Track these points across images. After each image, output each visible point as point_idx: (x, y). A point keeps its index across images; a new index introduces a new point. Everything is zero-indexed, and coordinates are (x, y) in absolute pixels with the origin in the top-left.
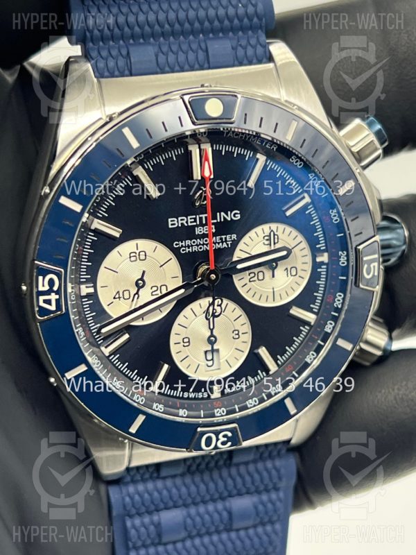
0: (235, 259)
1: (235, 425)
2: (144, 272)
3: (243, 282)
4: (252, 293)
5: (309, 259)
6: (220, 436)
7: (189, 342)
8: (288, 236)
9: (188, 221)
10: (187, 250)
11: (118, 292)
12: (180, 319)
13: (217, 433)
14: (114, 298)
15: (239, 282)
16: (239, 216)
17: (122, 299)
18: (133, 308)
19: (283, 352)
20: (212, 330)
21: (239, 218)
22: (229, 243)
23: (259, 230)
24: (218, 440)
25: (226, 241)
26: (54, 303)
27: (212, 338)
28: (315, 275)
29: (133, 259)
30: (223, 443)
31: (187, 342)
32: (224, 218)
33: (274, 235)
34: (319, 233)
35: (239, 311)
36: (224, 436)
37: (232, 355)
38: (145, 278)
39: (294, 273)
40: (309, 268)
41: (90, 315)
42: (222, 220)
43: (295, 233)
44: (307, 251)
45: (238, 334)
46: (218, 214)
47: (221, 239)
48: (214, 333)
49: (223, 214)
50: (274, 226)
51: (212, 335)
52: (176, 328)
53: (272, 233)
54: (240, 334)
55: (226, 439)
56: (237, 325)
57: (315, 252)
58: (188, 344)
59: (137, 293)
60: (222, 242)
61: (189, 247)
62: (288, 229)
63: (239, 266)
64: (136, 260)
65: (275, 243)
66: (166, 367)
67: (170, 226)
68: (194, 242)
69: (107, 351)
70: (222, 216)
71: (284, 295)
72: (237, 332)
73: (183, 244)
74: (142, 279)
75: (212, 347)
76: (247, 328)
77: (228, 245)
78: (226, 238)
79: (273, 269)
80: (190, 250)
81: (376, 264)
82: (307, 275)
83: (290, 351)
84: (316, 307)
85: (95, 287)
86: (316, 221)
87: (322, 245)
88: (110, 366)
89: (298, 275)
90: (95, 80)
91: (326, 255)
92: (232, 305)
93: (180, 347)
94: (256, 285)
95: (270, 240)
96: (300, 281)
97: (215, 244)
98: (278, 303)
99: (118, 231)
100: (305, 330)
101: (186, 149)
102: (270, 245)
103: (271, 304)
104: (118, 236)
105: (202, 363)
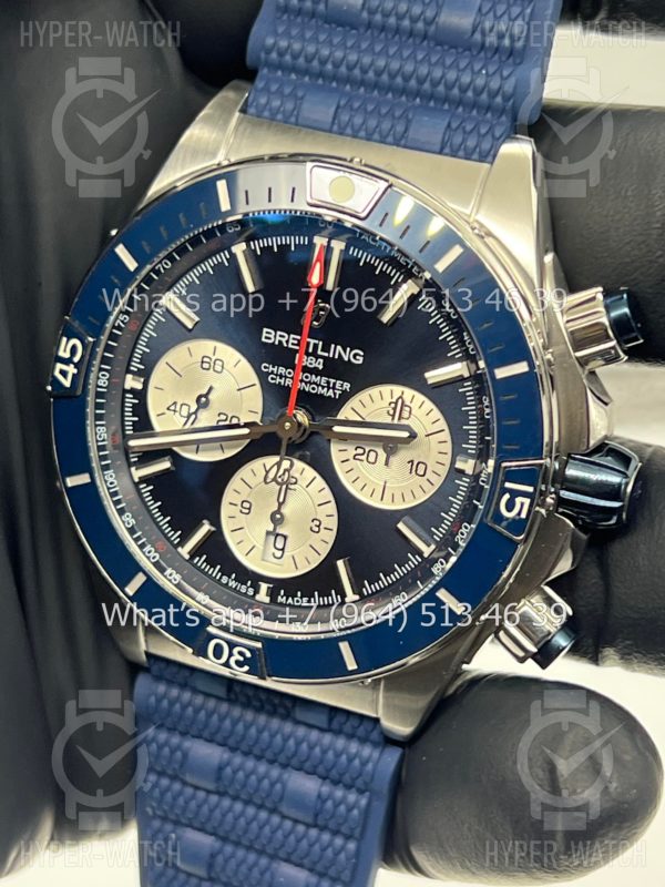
0: (341, 416)
1: (259, 645)
2: (211, 389)
4: (353, 475)
5: (447, 460)
6: (236, 650)
7: (249, 509)
8: (423, 414)
9: (289, 340)
10: (278, 380)
11: (175, 403)
12: (245, 472)
13: (232, 645)
14: (168, 409)
15: (338, 453)
16: (361, 359)
18: (187, 427)
19: (374, 579)
20: (280, 505)
21: (361, 362)
22: (338, 392)
23: (386, 389)
24: (231, 655)
25: (334, 388)
26: (70, 377)
27: (278, 516)
28: (447, 488)
29: (206, 366)
30: (239, 663)
31: (246, 507)
32: (340, 354)
33: (403, 402)
34: (472, 427)
35: (328, 495)
36: (241, 653)
37: (301, 558)
38: (210, 397)
39: (421, 472)
40: (443, 471)
41: (130, 419)
42: (336, 357)
43: (437, 414)
44: (448, 447)
45: (318, 526)
46: (333, 346)
47: (328, 383)
48: (284, 510)
49: (339, 348)
50: (409, 393)
52: (235, 483)
53: (400, 401)
54: (322, 527)
55: (241, 659)
56: (321, 513)
57: (457, 451)
58: (247, 511)
59: (195, 413)
60: (329, 388)
61: (281, 376)
62: (429, 405)
63: (337, 429)
64: (208, 369)
65: (399, 419)
66: (206, 528)
67: (264, 340)
68: (290, 373)
69: (137, 474)
70: (337, 351)
71: (398, 497)
72: (318, 523)
73: (275, 370)
74: (206, 396)
75: (275, 529)
76: (333, 523)
77: (335, 394)
78: (334, 384)
79: (390, 452)
80: (282, 381)
81: (527, 501)
82: (438, 482)
83: (384, 581)
84: (438, 534)
85: (146, 384)
86: (470, 408)
87: (471, 447)
88: (133, 495)
89: (426, 476)
90: (237, 114)
91: (472, 462)
92: (320, 482)
93: (235, 511)
94: (362, 467)
95: (395, 409)
96: (426, 486)
97: (318, 386)
98: (386, 505)
99: (192, 319)
100: (414, 561)
101: (311, 241)
102: (393, 416)
103: (375, 503)
104: (190, 326)
105: (260, 546)
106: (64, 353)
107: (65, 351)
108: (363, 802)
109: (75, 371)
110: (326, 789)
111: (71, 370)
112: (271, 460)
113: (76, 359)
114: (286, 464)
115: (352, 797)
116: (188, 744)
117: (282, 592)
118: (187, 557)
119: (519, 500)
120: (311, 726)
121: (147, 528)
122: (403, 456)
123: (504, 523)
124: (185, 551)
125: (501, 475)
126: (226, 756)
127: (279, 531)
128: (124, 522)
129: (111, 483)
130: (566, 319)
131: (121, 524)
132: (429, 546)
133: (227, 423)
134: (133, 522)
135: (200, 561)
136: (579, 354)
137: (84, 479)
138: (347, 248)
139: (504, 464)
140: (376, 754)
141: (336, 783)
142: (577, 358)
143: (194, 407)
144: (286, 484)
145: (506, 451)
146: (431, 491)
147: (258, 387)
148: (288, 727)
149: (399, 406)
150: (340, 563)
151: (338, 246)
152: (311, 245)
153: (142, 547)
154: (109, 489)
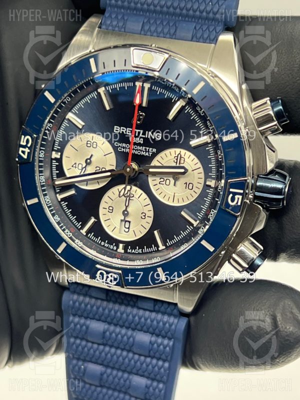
0: (152, 164)
1: (120, 272)
2: (92, 156)
3: (155, 183)
4: (159, 191)
5: (202, 181)
7: (112, 210)
8: (190, 161)
10: (123, 150)
11: (75, 164)
12: (110, 193)
14: (72, 166)
15: (152, 182)
17: (77, 168)
18: (82, 174)
19: (172, 239)
20: (127, 207)
22: (151, 153)
23: (172, 150)
25: (148, 152)
26: (26, 154)
27: (126, 212)
28: (203, 195)
29: (89, 145)
31: (111, 209)
33: (181, 156)
34: (213, 165)
35: (148, 201)
37: (138, 231)
38: (92, 159)
39: (191, 188)
40: (201, 186)
41: (55, 172)
43: (196, 160)
44: (202, 175)
45: (145, 216)
47: (146, 149)
48: (128, 210)
50: (183, 151)
51: (126, 210)
52: (105, 198)
53: (179, 156)
54: (146, 216)
56: (146, 210)
57: (207, 176)
58: (111, 211)
59: (85, 167)
60: (146, 152)
61: (124, 148)
62: (193, 156)
63: (151, 170)
64: (90, 147)
65: (179, 163)
66: (93, 220)
69: (60, 197)
71: (181, 200)
72: (144, 214)
74: (90, 159)
75: (125, 219)
76: (151, 214)
77: (149, 154)
78: (149, 150)
79: (176, 179)
80: (124, 150)
81: (240, 197)
82: (199, 191)
83: (176, 239)
84: (200, 216)
85: (61, 156)
86: (212, 156)
87: (213, 174)
88: (58, 207)
89: (193, 190)
90: (97, 29)
91: (214, 181)
92: (144, 196)
93: (106, 211)
94: (163, 187)
95: (177, 159)
96: (193, 194)
97: (141, 151)
98: (176, 204)
99: (81, 124)
100: (190, 228)
101: (134, 84)
102: (177, 163)
103: (170, 203)
104: (81, 127)
105: (118, 227)
106: (23, 143)
107: (23, 142)
108: (171, 343)
109: (29, 151)
110: (153, 339)
111: (27, 150)
112: (121, 187)
113: (29, 145)
114: (128, 188)
115: (166, 342)
116: (88, 322)
117: (130, 247)
118: (85, 234)
119: (237, 197)
120: (145, 310)
121: (65, 222)
122: (182, 181)
123: (230, 208)
124: (84, 231)
125: (228, 186)
126: (107, 326)
127: (127, 219)
128: (55, 220)
129: (48, 202)
130: (253, 113)
131: (54, 220)
132: (196, 221)
133: (100, 170)
134: (59, 219)
135: (91, 236)
136: (260, 129)
137: (35, 200)
138: (151, 87)
139: (229, 181)
140: (176, 321)
141: (158, 336)
142: (260, 131)
143: (84, 165)
144: (129, 197)
145: (229, 175)
146: (196, 196)
147: (113, 154)
148: (135, 311)
149: (179, 158)
150: (156, 232)
151: (147, 86)
152: (135, 86)
153: (64, 230)
154: (47, 204)
